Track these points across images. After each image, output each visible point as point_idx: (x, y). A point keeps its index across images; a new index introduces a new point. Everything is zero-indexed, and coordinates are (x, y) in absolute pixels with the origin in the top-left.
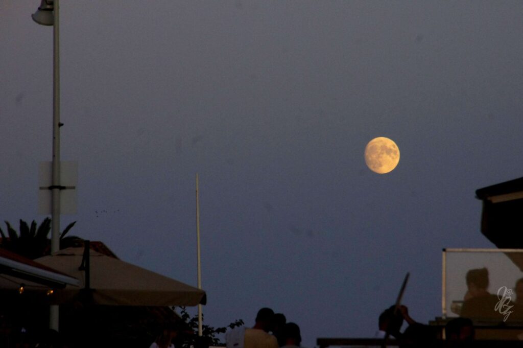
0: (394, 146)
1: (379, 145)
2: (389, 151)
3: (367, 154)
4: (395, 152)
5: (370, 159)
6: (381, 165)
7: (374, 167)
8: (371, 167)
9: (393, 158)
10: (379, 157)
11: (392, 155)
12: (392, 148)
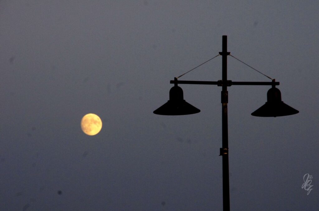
0: (98, 119)
1: (90, 118)
2: (95, 122)
3: (82, 124)
4: (99, 123)
5: (84, 127)
6: (90, 130)
7: (87, 132)
8: (85, 132)
9: (98, 126)
10: (89, 125)
11: (97, 124)
12: (97, 120)
